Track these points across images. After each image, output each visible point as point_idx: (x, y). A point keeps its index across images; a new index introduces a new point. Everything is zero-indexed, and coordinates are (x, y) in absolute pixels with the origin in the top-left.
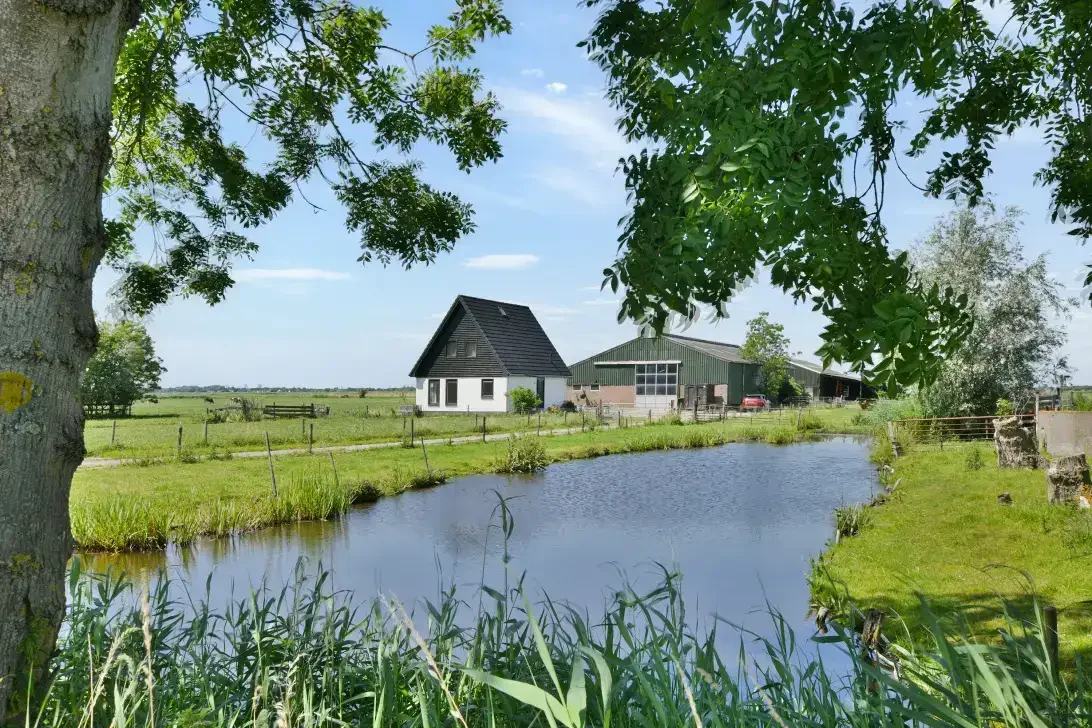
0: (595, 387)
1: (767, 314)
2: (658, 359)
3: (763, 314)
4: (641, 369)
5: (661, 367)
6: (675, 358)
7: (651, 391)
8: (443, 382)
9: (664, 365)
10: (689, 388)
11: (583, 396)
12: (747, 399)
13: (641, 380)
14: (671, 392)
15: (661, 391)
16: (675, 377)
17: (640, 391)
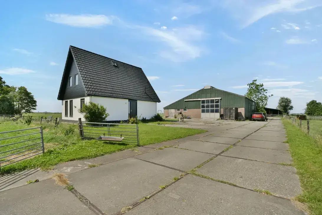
0: (185, 110)
1: (256, 80)
2: (210, 98)
3: (254, 81)
4: (203, 102)
5: (212, 101)
6: (218, 97)
7: (208, 111)
8: (69, 102)
9: (213, 100)
10: (225, 109)
11: (181, 113)
12: (255, 115)
13: (203, 107)
14: (217, 111)
15: (212, 111)
16: (218, 105)
17: (203, 111)
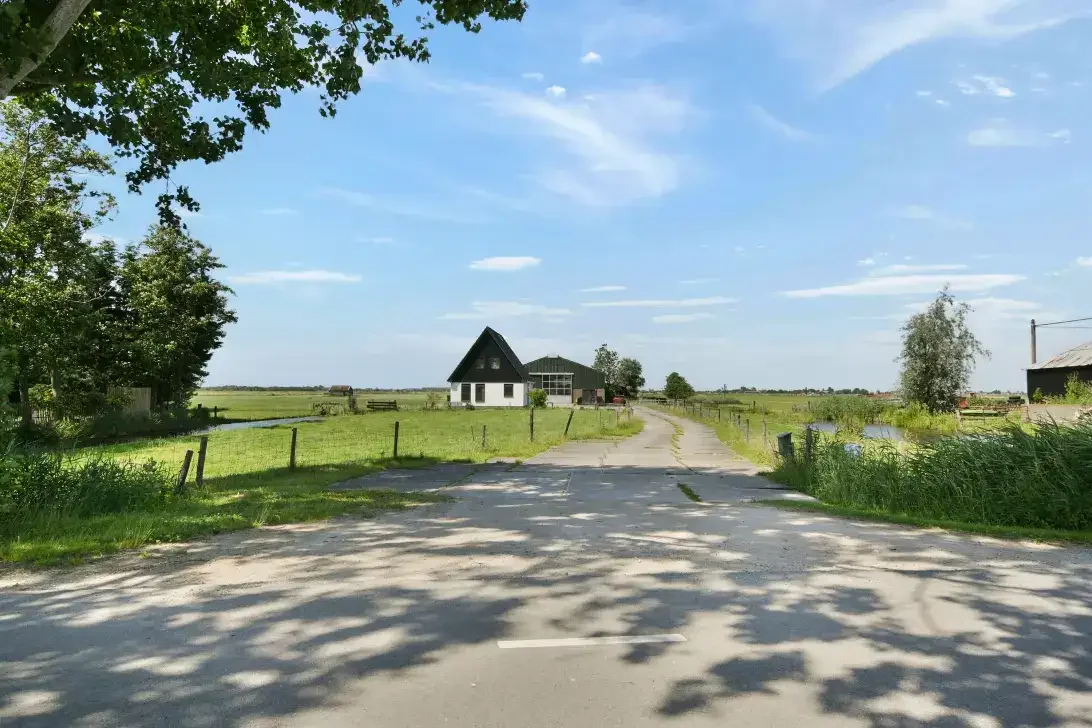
2: (558, 372)
4: (546, 377)
6: (569, 371)
7: (553, 393)
8: (473, 386)
9: (562, 376)
13: (546, 385)
14: (567, 393)
15: (560, 393)
16: (570, 384)
